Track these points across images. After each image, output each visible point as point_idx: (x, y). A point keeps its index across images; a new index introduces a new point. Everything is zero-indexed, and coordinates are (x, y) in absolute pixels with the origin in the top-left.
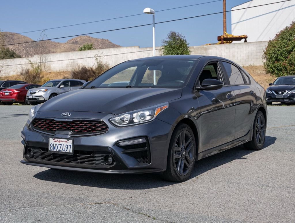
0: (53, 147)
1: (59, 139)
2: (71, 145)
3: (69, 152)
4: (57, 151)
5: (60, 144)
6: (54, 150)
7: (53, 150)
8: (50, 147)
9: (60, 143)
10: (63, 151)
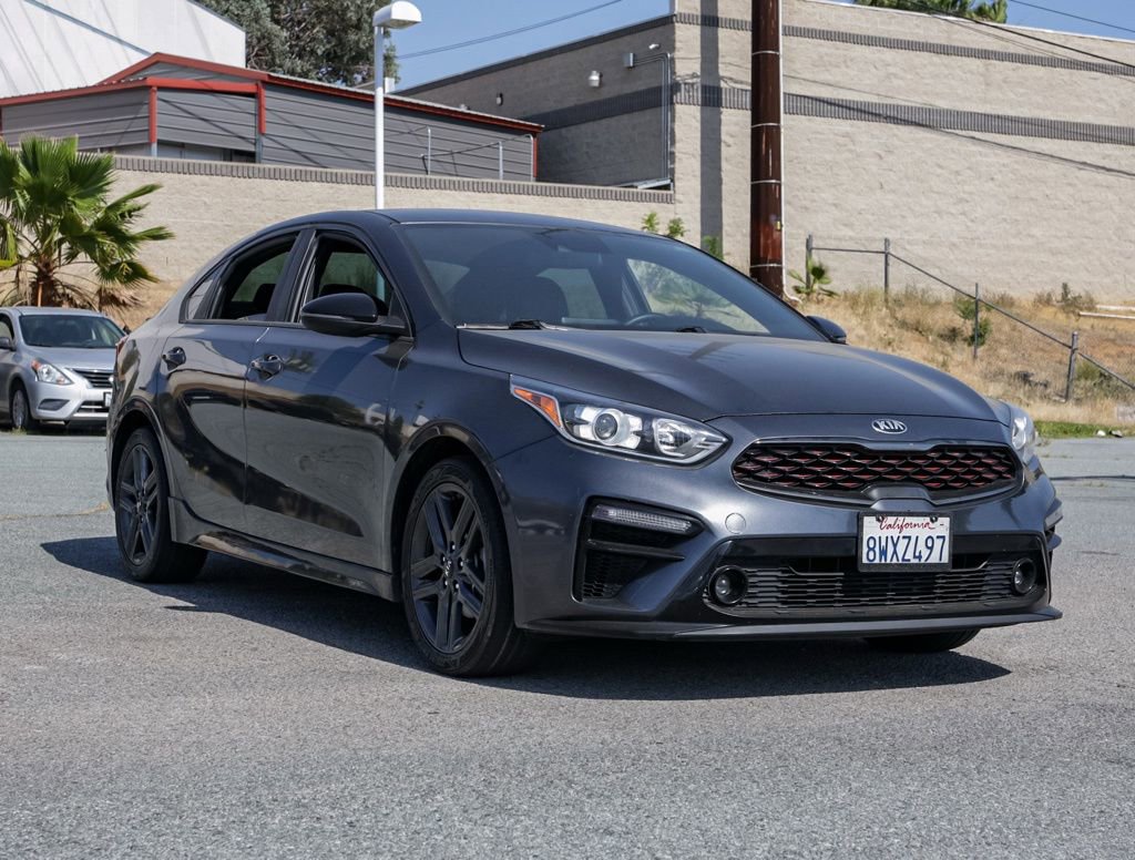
0: (877, 549)
1: (901, 519)
2: (943, 537)
3: (937, 561)
4: (895, 561)
5: (904, 537)
6: (883, 561)
7: (877, 561)
8: (865, 550)
9: (906, 532)
10: (916, 561)
